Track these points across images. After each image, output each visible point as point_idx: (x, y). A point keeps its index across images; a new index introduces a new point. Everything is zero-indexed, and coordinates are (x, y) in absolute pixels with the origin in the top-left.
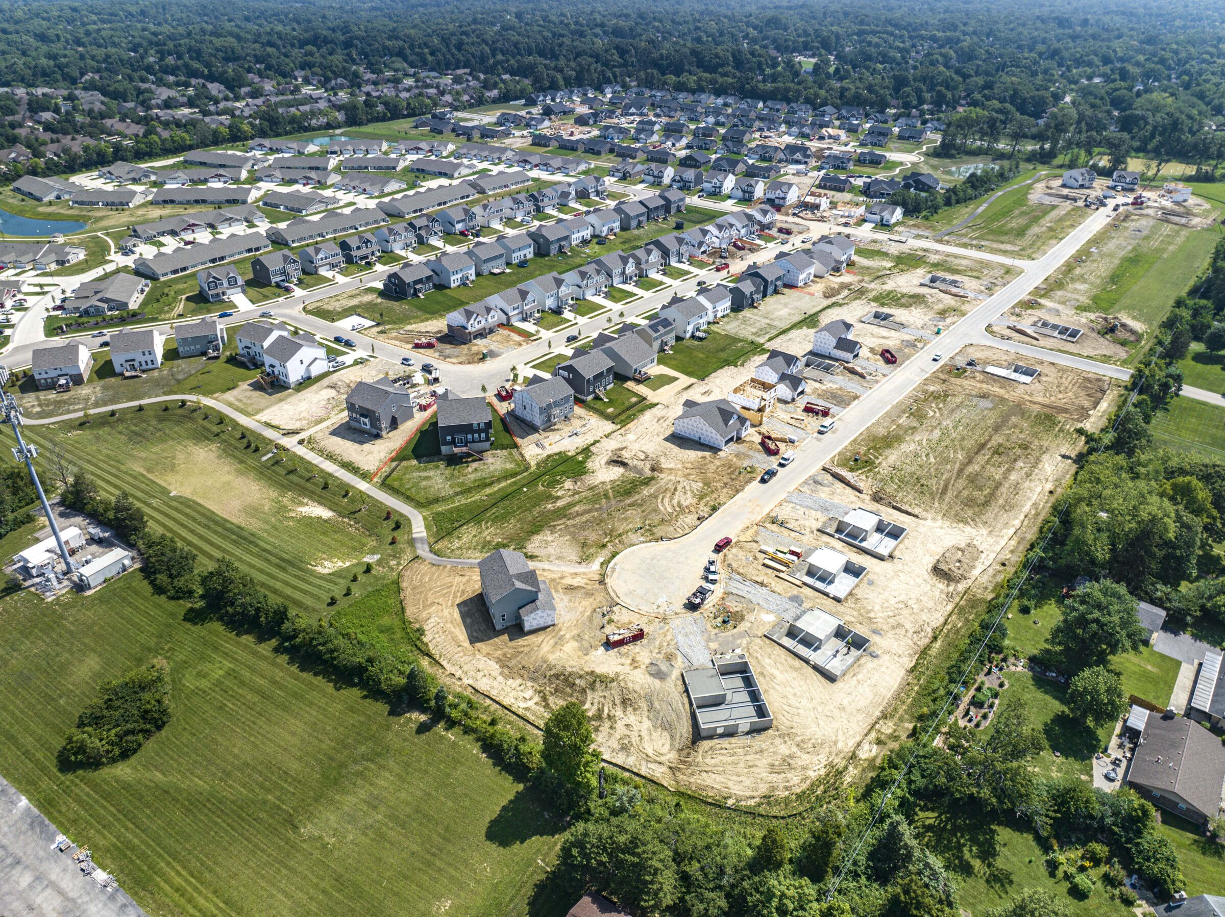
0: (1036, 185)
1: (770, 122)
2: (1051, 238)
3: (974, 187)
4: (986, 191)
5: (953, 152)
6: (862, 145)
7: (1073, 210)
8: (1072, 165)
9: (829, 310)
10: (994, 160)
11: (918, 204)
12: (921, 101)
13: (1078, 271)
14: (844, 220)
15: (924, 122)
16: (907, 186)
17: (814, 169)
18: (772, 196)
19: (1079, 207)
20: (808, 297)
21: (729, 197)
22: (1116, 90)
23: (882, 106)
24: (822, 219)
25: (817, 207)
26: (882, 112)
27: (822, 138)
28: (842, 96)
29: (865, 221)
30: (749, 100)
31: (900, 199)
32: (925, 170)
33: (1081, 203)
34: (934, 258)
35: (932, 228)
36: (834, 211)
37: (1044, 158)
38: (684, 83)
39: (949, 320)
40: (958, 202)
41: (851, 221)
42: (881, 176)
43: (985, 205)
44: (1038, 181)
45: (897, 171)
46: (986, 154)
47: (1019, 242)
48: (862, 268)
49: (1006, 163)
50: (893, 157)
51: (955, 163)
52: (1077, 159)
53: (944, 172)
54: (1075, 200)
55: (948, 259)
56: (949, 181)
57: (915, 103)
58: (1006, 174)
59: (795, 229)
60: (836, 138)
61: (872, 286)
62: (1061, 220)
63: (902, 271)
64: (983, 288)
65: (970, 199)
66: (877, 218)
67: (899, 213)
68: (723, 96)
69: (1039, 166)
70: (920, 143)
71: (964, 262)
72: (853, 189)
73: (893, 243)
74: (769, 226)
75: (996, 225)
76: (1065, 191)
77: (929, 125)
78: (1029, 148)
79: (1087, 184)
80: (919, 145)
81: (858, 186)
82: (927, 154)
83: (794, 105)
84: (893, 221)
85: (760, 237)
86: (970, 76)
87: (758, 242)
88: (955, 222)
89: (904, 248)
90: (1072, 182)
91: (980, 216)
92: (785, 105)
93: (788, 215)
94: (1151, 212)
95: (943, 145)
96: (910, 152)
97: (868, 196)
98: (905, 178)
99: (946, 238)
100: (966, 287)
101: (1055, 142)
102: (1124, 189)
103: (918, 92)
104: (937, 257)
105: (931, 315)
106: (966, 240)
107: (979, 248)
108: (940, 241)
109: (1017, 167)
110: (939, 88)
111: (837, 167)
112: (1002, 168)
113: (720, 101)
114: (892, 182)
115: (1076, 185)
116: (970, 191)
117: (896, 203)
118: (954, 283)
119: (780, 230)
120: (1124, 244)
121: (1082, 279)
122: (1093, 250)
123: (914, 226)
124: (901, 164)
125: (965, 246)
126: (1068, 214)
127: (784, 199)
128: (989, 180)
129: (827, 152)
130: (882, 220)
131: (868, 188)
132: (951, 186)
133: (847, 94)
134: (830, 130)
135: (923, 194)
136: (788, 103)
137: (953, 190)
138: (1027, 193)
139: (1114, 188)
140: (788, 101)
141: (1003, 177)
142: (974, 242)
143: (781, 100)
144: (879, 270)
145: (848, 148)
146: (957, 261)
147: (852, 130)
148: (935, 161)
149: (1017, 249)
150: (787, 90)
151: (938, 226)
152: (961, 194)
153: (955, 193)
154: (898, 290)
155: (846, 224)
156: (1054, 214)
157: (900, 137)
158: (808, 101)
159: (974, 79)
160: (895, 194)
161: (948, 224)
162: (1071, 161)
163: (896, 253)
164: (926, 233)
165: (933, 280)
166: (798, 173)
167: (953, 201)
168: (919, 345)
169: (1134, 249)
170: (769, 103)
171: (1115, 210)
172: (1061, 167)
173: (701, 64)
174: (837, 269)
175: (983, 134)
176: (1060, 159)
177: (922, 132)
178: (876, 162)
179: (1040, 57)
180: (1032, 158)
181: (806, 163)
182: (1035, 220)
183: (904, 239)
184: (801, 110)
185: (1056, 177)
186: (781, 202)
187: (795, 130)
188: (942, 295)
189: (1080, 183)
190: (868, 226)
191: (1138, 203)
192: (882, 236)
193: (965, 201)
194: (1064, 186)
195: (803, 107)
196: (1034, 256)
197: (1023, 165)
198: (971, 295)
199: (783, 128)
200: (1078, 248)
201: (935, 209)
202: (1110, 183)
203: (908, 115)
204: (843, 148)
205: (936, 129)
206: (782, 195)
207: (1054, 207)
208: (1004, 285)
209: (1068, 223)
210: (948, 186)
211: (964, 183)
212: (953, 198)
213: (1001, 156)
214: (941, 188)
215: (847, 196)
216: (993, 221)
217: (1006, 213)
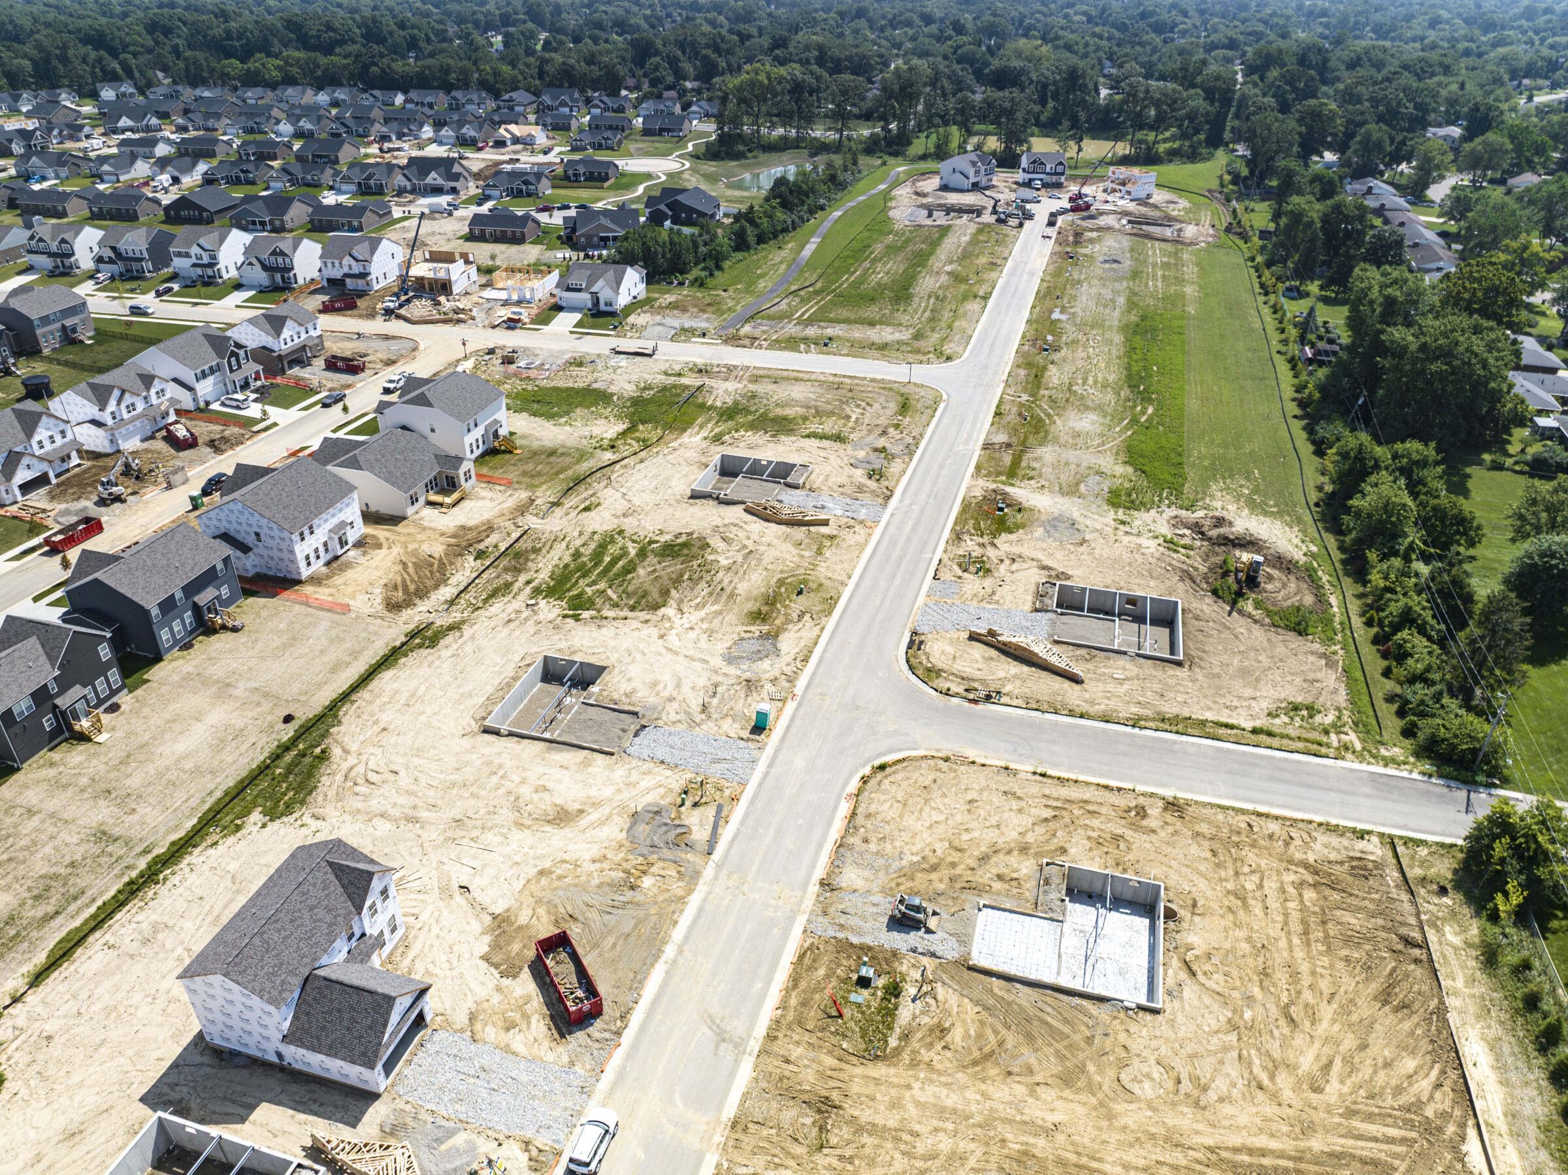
0: (895, 192)
1: (404, 124)
2: (965, 298)
3: (786, 205)
4: (811, 212)
5: (741, 148)
6: (574, 149)
7: (980, 231)
8: (941, 154)
9: (387, 675)
10: (812, 155)
11: (677, 255)
12: (680, 75)
13: (1054, 376)
14: (505, 313)
15: (686, 107)
16: (656, 219)
17: (469, 201)
18: (337, 274)
19: (989, 225)
20: (325, 619)
21: (238, 286)
22: (959, 47)
23: (612, 85)
24: (456, 318)
25: (444, 287)
26: (615, 93)
27: (500, 144)
28: (541, 74)
29: (558, 308)
30: (377, 93)
31: (637, 247)
32: (692, 181)
33: (988, 218)
34: (723, 392)
35: (715, 306)
36: (489, 293)
37: (894, 146)
38: (257, 73)
39: (789, 643)
40: (761, 240)
41: (525, 315)
42: (605, 201)
43: (816, 240)
44: (897, 183)
45: (641, 189)
46: (798, 147)
47: (904, 318)
48: (535, 454)
49: (838, 160)
50: (631, 165)
51: (747, 167)
52: (946, 143)
53: (729, 186)
54: (979, 212)
55: (760, 388)
56: (739, 201)
57: (670, 79)
58: (841, 177)
59: (377, 352)
60: (526, 142)
61: (555, 523)
62: (966, 255)
63: (646, 445)
64: (859, 475)
65: (785, 230)
66: (584, 298)
67: (633, 282)
68: (329, 89)
69: (891, 160)
70: (681, 138)
71: (798, 392)
72: (543, 236)
73: (623, 361)
74: (299, 358)
75: (846, 281)
76: (953, 198)
77: (694, 108)
78: (866, 133)
79: (984, 183)
80: (681, 141)
81: (557, 228)
82: (695, 156)
83: (457, 94)
84: (623, 300)
85: (263, 395)
86: (749, 37)
87: (254, 410)
88: (762, 284)
89: (650, 373)
90: (958, 180)
91: (810, 264)
92: (441, 95)
93: (372, 315)
94: (1109, 220)
95: (722, 138)
96: (665, 154)
97: (574, 247)
98: (651, 201)
99: (747, 329)
100: (817, 480)
101: (903, 119)
102: (1046, 185)
103: (673, 62)
104: (731, 386)
105: (732, 628)
106: (791, 329)
107: (825, 344)
108: (733, 340)
109: (855, 163)
110: (704, 52)
111: (517, 194)
112: (830, 165)
113: (323, 98)
114: (623, 213)
115: (967, 184)
116: (780, 215)
117: (628, 259)
118: (781, 473)
119: (333, 364)
120: (1107, 294)
121: (1071, 399)
122: (1056, 315)
123: (673, 306)
124: (649, 176)
125: (791, 344)
126: (974, 241)
127: (364, 275)
128: (813, 190)
129: (508, 167)
130: (596, 302)
131: (574, 230)
132: (744, 208)
133: (547, 68)
134: (513, 128)
135: (687, 230)
136: (448, 92)
137: (746, 217)
138: (885, 209)
139: (1028, 184)
140: (448, 88)
141: (836, 183)
142: (811, 332)
143: (439, 88)
144: (582, 455)
145: (552, 157)
146: (782, 392)
147: (559, 127)
148: (710, 167)
149: (906, 335)
150: (447, 70)
151: (728, 299)
152: (765, 223)
153: (752, 222)
154: (630, 525)
155: (512, 324)
156: (950, 245)
157: (647, 132)
158: (484, 85)
159: (757, 40)
160: (626, 238)
161: (747, 291)
162: (938, 146)
163: (630, 390)
164: (700, 324)
165: (729, 469)
166: (435, 213)
167: (751, 239)
168: (698, 823)
169: (1131, 305)
170: (413, 95)
171: (1051, 224)
172: (924, 157)
173: (304, 41)
174: (446, 484)
175: (785, 117)
176: (919, 145)
177: (681, 120)
178: (598, 176)
179: (842, 19)
180: (872, 147)
181: (454, 191)
182: (920, 260)
183: (648, 346)
184: (470, 101)
185: (924, 174)
186: (361, 283)
187: (446, 132)
188: (756, 526)
189: (973, 180)
190: (566, 321)
191: (1079, 206)
192: (598, 344)
193: (775, 237)
194: (945, 188)
195: (475, 97)
196: (948, 349)
197: (863, 160)
198: (835, 510)
199: (427, 131)
200: (1026, 314)
201: (716, 261)
202: (1020, 176)
203: (659, 96)
204: (541, 159)
205: (707, 115)
206: (357, 268)
207: (944, 230)
208: (910, 451)
209: (983, 260)
210: (734, 209)
211: (767, 199)
212: (750, 231)
213: (821, 148)
214: (725, 213)
215: (531, 252)
216: (839, 272)
217: (858, 252)
